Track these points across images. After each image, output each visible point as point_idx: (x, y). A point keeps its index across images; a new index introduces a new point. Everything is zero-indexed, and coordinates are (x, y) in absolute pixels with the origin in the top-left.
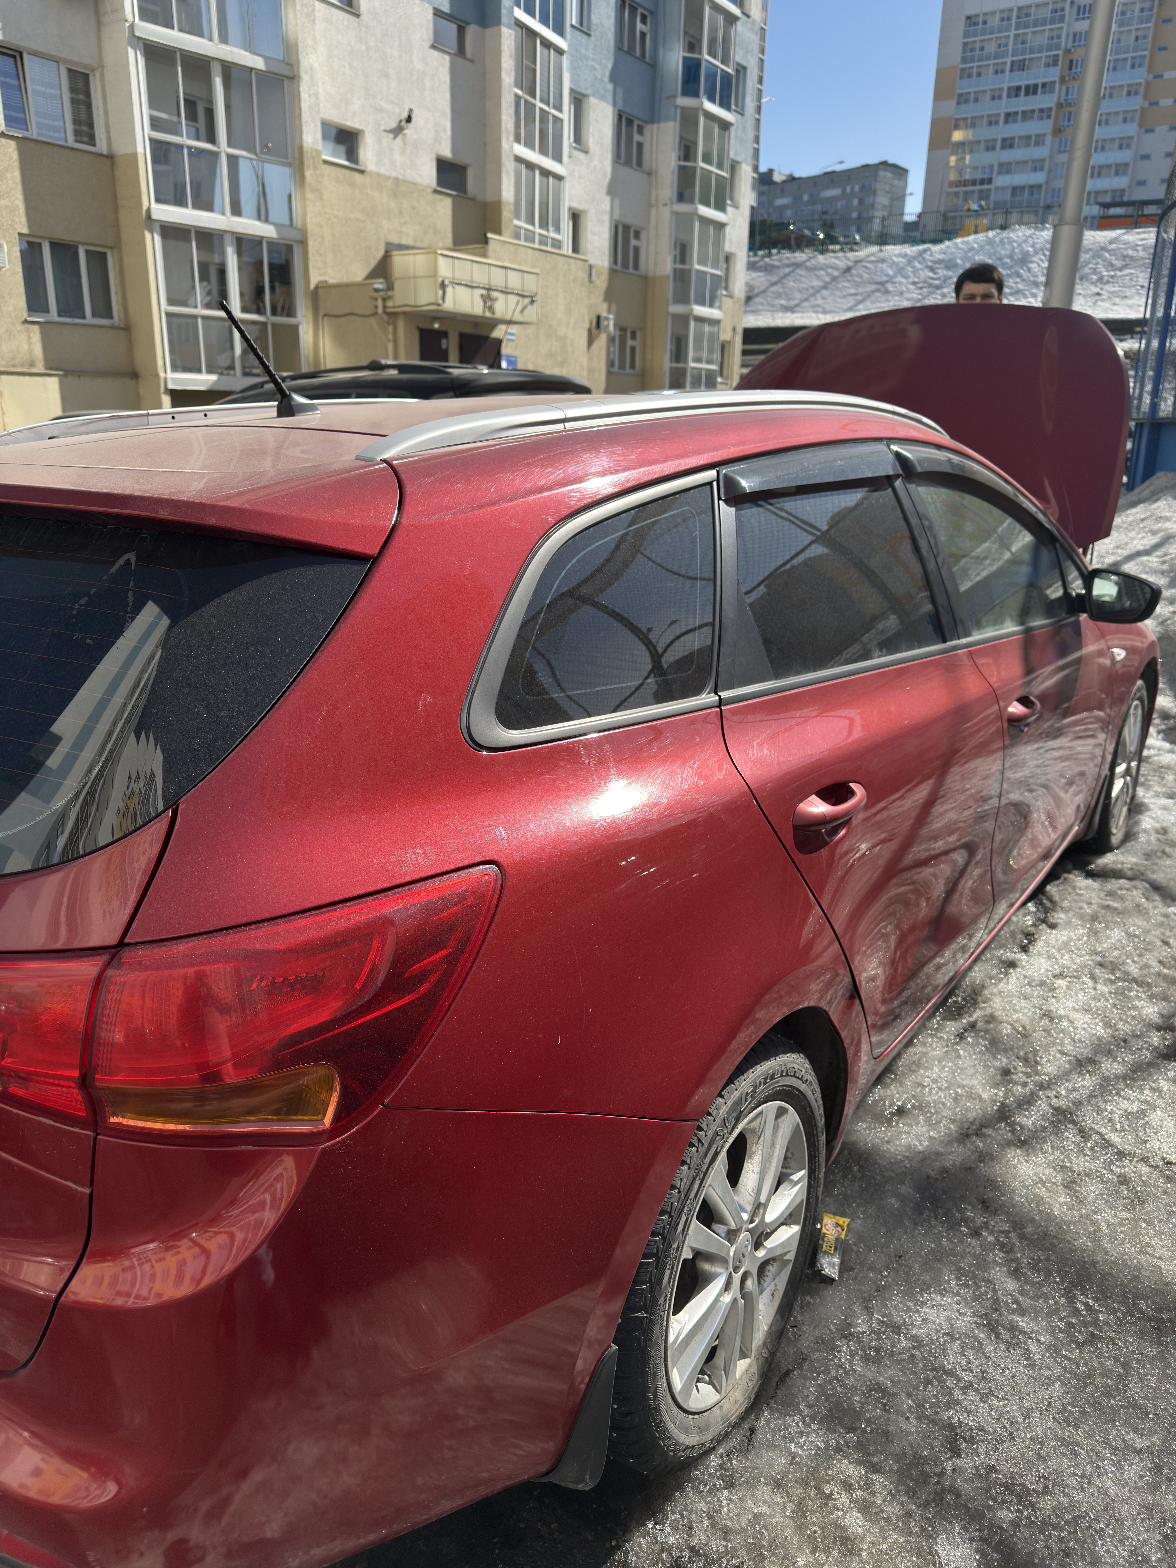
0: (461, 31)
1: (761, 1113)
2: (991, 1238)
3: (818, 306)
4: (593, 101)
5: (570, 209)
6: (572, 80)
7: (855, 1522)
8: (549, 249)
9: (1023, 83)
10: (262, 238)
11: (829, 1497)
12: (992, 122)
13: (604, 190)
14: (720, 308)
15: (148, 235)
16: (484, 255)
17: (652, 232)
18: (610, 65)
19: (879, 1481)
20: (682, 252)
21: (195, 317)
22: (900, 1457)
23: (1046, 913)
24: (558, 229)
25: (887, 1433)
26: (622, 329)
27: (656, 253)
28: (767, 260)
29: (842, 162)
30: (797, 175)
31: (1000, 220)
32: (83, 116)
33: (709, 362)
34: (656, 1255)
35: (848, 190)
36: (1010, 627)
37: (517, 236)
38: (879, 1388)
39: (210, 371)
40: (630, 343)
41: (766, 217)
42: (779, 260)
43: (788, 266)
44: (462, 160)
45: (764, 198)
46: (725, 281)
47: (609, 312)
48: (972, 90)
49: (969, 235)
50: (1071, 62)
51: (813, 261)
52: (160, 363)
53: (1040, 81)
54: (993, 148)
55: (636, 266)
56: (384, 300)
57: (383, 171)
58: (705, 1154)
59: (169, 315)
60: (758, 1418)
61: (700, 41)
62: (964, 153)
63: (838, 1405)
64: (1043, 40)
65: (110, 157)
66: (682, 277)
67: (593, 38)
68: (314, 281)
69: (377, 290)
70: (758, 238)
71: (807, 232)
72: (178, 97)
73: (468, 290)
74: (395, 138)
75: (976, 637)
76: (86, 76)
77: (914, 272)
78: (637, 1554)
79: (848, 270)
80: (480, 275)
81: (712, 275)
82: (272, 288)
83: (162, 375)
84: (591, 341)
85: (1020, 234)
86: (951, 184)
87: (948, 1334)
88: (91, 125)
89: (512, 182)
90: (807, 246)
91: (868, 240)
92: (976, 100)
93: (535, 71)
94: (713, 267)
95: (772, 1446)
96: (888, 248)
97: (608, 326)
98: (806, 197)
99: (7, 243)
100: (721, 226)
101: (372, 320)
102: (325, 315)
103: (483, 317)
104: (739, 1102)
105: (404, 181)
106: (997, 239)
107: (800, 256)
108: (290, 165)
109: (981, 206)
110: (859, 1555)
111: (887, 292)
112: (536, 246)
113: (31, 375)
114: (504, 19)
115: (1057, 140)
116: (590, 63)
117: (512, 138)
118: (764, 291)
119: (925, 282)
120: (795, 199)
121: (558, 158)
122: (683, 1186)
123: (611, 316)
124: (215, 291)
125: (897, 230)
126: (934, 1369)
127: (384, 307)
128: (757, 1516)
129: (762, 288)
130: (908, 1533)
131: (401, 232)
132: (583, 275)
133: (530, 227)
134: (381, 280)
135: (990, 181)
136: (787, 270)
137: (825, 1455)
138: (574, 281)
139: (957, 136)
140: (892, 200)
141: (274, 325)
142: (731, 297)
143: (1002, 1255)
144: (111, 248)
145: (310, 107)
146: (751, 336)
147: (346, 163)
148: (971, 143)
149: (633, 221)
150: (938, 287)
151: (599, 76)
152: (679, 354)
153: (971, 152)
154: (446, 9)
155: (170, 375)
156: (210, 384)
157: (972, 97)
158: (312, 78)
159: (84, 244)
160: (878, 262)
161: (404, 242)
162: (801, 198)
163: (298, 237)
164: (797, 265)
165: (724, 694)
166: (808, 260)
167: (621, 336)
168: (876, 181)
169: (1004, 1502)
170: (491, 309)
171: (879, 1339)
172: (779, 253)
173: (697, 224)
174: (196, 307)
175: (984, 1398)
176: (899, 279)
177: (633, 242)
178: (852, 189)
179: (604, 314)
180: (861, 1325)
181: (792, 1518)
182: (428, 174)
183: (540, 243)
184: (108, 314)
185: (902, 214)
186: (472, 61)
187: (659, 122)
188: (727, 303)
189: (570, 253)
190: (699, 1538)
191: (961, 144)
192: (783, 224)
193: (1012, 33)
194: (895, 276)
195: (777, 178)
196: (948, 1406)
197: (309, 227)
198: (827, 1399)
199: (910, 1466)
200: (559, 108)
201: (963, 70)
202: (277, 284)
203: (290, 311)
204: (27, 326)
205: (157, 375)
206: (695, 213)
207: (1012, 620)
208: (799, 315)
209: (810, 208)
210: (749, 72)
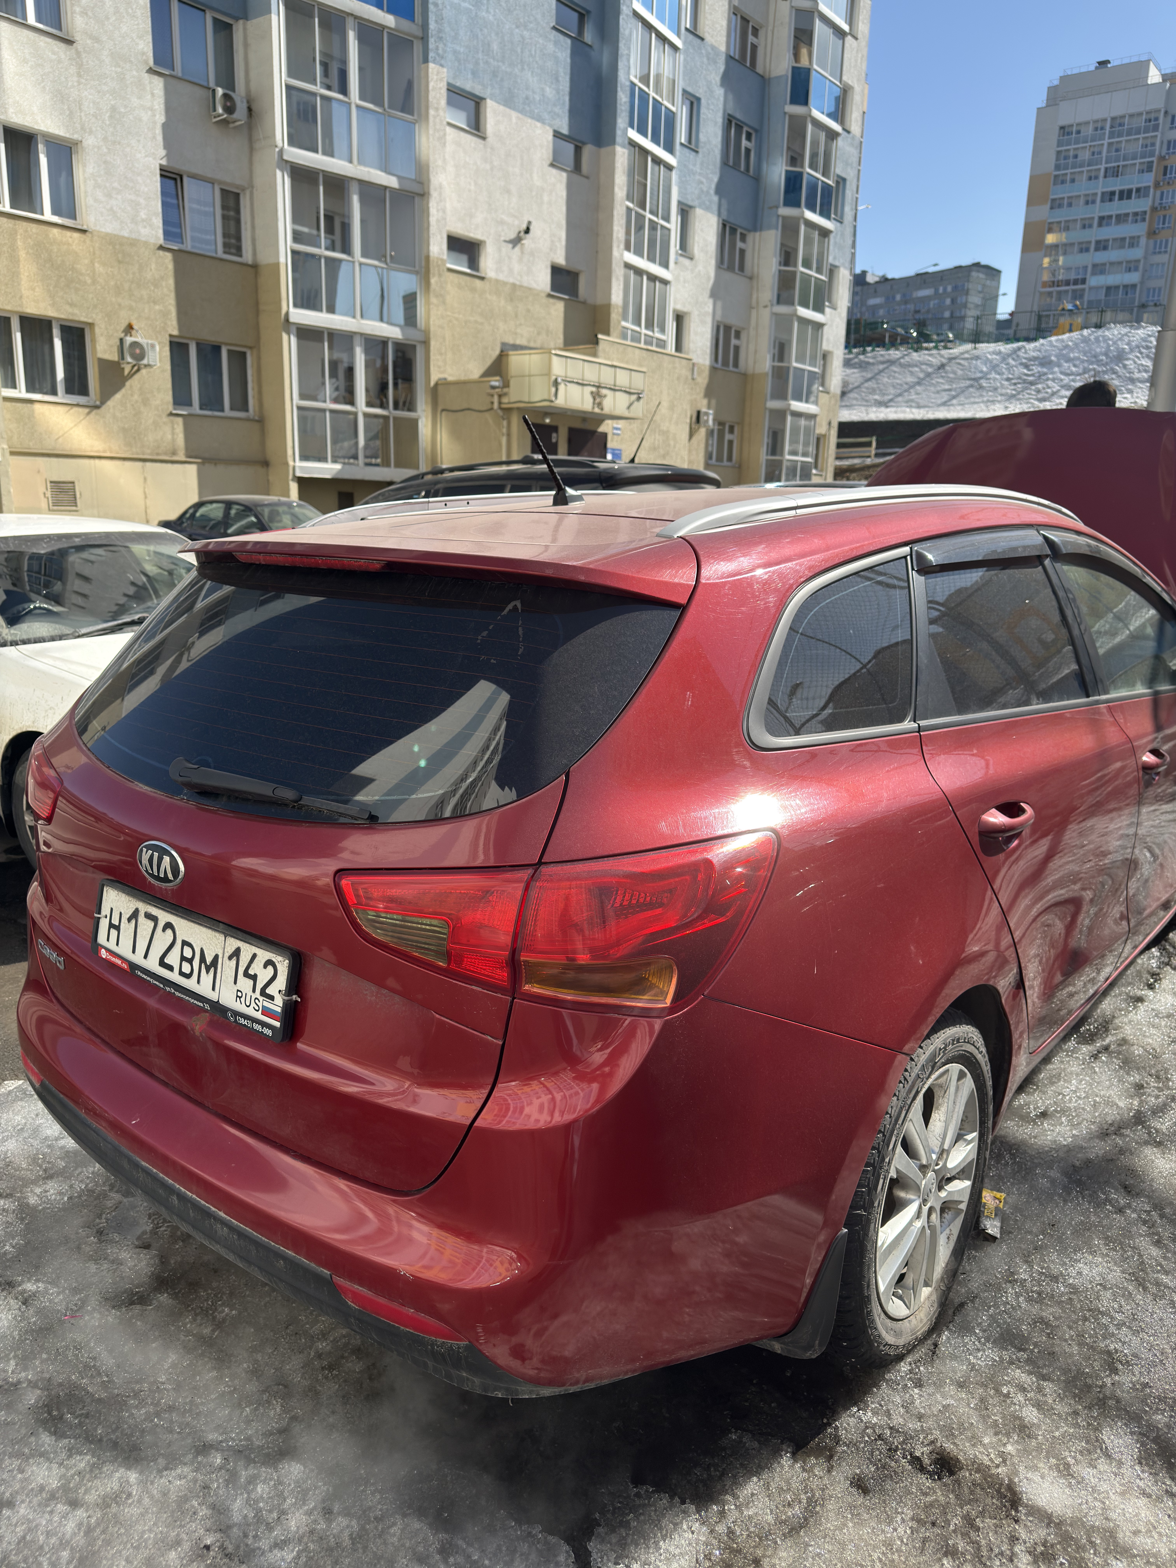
0: (578, 150)
1: (948, 1070)
2: (1134, 1215)
3: (912, 401)
4: (699, 212)
5: (674, 311)
6: (680, 193)
7: (1031, 1414)
8: (654, 348)
9: (1117, 188)
10: (388, 338)
11: (1007, 1395)
12: (1086, 225)
13: (707, 293)
14: (816, 403)
15: (285, 336)
16: (595, 355)
17: (752, 332)
18: (716, 179)
19: (1048, 1387)
20: (781, 350)
21: (323, 411)
22: (1066, 1371)
23: (1169, 957)
24: (663, 330)
25: (1053, 1354)
26: (721, 424)
27: (756, 352)
28: (862, 357)
29: (936, 265)
30: (890, 276)
31: (1094, 318)
32: (233, 231)
33: (805, 455)
34: (873, 1165)
35: (941, 290)
36: (1141, 690)
37: (624, 337)
38: (1042, 1320)
39: (334, 461)
40: (728, 437)
41: (859, 316)
42: (874, 358)
43: (883, 363)
44: (574, 267)
45: (857, 298)
46: (823, 378)
47: (709, 407)
48: (1065, 195)
49: (1064, 333)
50: (1166, 168)
51: (907, 359)
52: (290, 452)
53: (1134, 186)
54: (1087, 250)
55: (736, 364)
56: (500, 396)
57: (501, 277)
58: (910, 1091)
59: (299, 408)
60: (939, 1336)
61: (802, 156)
62: (1057, 254)
63: (1008, 1331)
64: (1138, 147)
65: (255, 267)
66: (781, 374)
67: (700, 155)
68: (434, 377)
69: (493, 388)
70: (852, 336)
71: (900, 330)
72: (318, 213)
73: (579, 388)
74: (513, 247)
75: (1113, 695)
76: (237, 195)
77: (1008, 369)
78: (846, 1429)
79: (942, 366)
80: (590, 373)
81: (809, 371)
82: (395, 385)
83: (291, 463)
84: (691, 435)
85: (1116, 332)
86: (1044, 284)
87: (1101, 1285)
88: (239, 238)
89: (622, 287)
90: (901, 344)
91: (960, 338)
92: (1070, 205)
93: (645, 185)
94: (810, 365)
95: (954, 1357)
96: (982, 346)
97: (707, 421)
98: (898, 297)
99: (159, 343)
100: (819, 326)
101: (487, 415)
102: (443, 410)
103: (592, 413)
104: (934, 1056)
105: (521, 286)
106: (1092, 337)
107: (894, 354)
108: (417, 273)
109: (1076, 306)
110: (1036, 1439)
111: (981, 387)
112: (642, 345)
113: (173, 462)
114: (619, 139)
115: (1151, 242)
116: (697, 177)
117: (622, 246)
118: (858, 387)
119: (1020, 378)
120: (887, 298)
121: (665, 265)
122: (894, 1112)
123: (711, 412)
124: (342, 388)
125: (989, 328)
126: (1090, 1310)
127: (500, 403)
128: (946, 1407)
129: (856, 384)
130: (1077, 1425)
131: (516, 334)
132: (686, 373)
133: (637, 328)
134: (498, 378)
135: (1083, 281)
136: (881, 367)
137: (1000, 1366)
138: (678, 379)
139: (1050, 239)
140: (985, 299)
141: (395, 419)
142: (828, 393)
143: (1145, 1228)
144: (251, 348)
145: (438, 221)
146: (847, 429)
147: (468, 271)
148: (1065, 245)
149: (735, 321)
150: (1032, 383)
151: (705, 189)
152: (775, 446)
153: (1065, 254)
154: (565, 131)
155: (299, 463)
156: (334, 472)
157: (1066, 201)
158: (440, 194)
159: (226, 344)
160: (972, 359)
161: (518, 342)
162: (894, 298)
163: (422, 339)
164: (892, 362)
165: (923, 723)
166: (902, 357)
167: (719, 430)
168: (968, 281)
169: (1158, 1409)
170: (600, 405)
171: (1040, 1285)
172: (873, 350)
173: (796, 324)
174: (325, 401)
175: (1136, 1333)
176: (993, 375)
177: (734, 342)
178: (945, 289)
179: (704, 410)
180: (1023, 1273)
181: (976, 1409)
182: (543, 280)
183: (646, 343)
184: (245, 407)
185: (995, 314)
186: (587, 177)
187: (761, 230)
188: (824, 398)
189: (673, 352)
190: (897, 1420)
191: (1055, 246)
192: (876, 323)
193: (1106, 142)
194: (989, 373)
195: (870, 279)
196: (1105, 1338)
197: (432, 329)
198: (998, 1326)
199: (1075, 1378)
200: (667, 219)
201: (1056, 176)
202: (400, 381)
203: (410, 405)
204: (172, 418)
205: (286, 464)
206: (795, 314)
207: (1142, 684)
208: (893, 409)
209: (903, 307)
210: (848, 183)
